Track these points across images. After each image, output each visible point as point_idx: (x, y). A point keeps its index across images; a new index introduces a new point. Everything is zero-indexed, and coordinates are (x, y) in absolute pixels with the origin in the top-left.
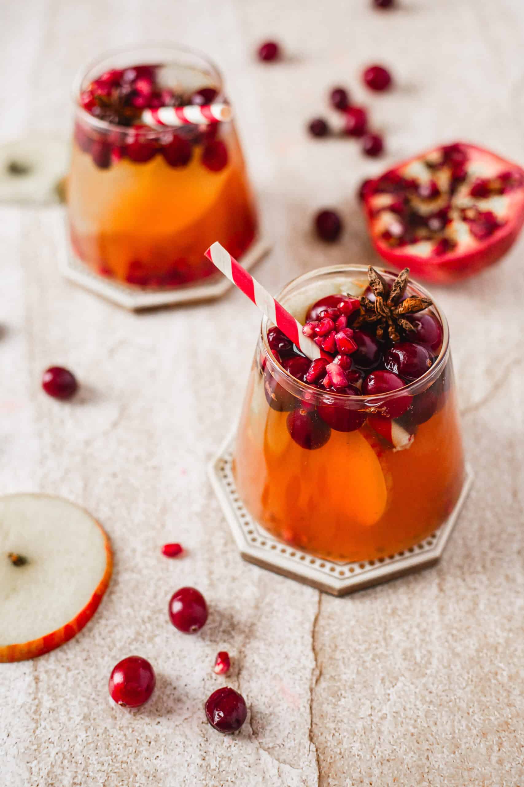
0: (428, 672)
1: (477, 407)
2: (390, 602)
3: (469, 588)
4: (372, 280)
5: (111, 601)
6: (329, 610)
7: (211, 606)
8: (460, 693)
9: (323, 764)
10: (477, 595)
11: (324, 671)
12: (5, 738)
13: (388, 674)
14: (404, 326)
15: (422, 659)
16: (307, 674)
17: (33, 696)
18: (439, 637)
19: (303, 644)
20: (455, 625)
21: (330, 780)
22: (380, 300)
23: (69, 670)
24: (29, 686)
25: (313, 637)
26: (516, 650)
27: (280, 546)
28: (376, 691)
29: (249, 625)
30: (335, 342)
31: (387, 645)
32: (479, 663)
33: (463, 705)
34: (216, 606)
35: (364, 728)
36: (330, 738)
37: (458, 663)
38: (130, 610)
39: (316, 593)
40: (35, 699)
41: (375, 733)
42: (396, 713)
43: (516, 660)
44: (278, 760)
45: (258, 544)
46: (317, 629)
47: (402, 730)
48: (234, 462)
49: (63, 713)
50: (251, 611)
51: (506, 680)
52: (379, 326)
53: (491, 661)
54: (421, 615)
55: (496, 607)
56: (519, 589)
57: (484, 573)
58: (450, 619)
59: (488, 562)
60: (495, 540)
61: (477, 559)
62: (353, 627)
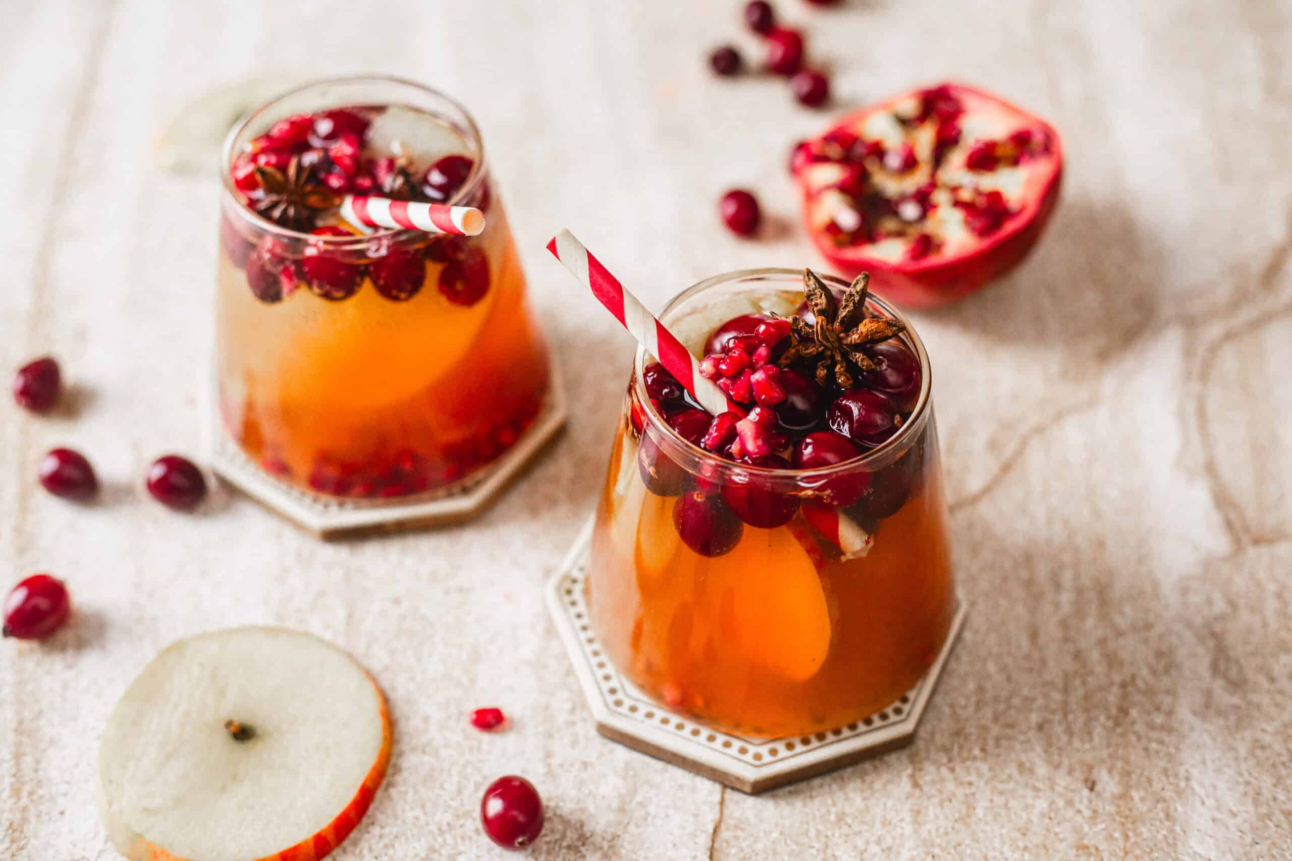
1: (974, 500)
2: (834, 804)
3: (960, 783)
4: (810, 291)
5: (390, 798)
6: (737, 815)
7: (547, 807)
10: (973, 794)
14: (860, 364)
20: (938, 841)
22: (822, 321)
25: (711, 857)
27: (660, 714)
29: (609, 837)
30: (750, 387)
34: (557, 807)
38: (418, 812)
39: (717, 787)
45: (624, 709)
46: (716, 846)
48: (587, 580)
50: (612, 816)
52: (820, 364)
54: (884, 824)
55: (1003, 812)
56: (1040, 785)
57: (984, 759)
58: (929, 832)
59: (991, 742)
60: (1002, 707)
61: (973, 738)
62: (775, 842)
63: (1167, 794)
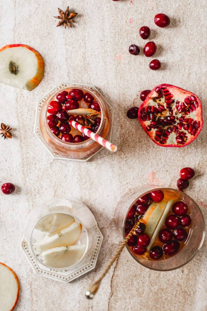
0: (143, 296)
6: (117, 274)
8: (150, 303)
11: (113, 293)
12: (24, 309)
13: (131, 296)
15: (141, 291)
16: (109, 294)
17: (31, 296)
18: (147, 285)
19: (108, 284)
20: (153, 281)
23: (41, 288)
24: (30, 293)
25: (111, 282)
26: (168, 291)
28: (127, 301)
31: (132, 286)
32: (157, 294)
37: (151, 294)
40: (31, 297)
42: (132, 308)
43: (168, 294)
46: (112, 280)
49: (39, 302)
51: (164, 300)
53: (161, 293)
54: (143, 277)
55: (165, 276)
58: (151, 279)
62: (123, 280)
63: (196, 275)
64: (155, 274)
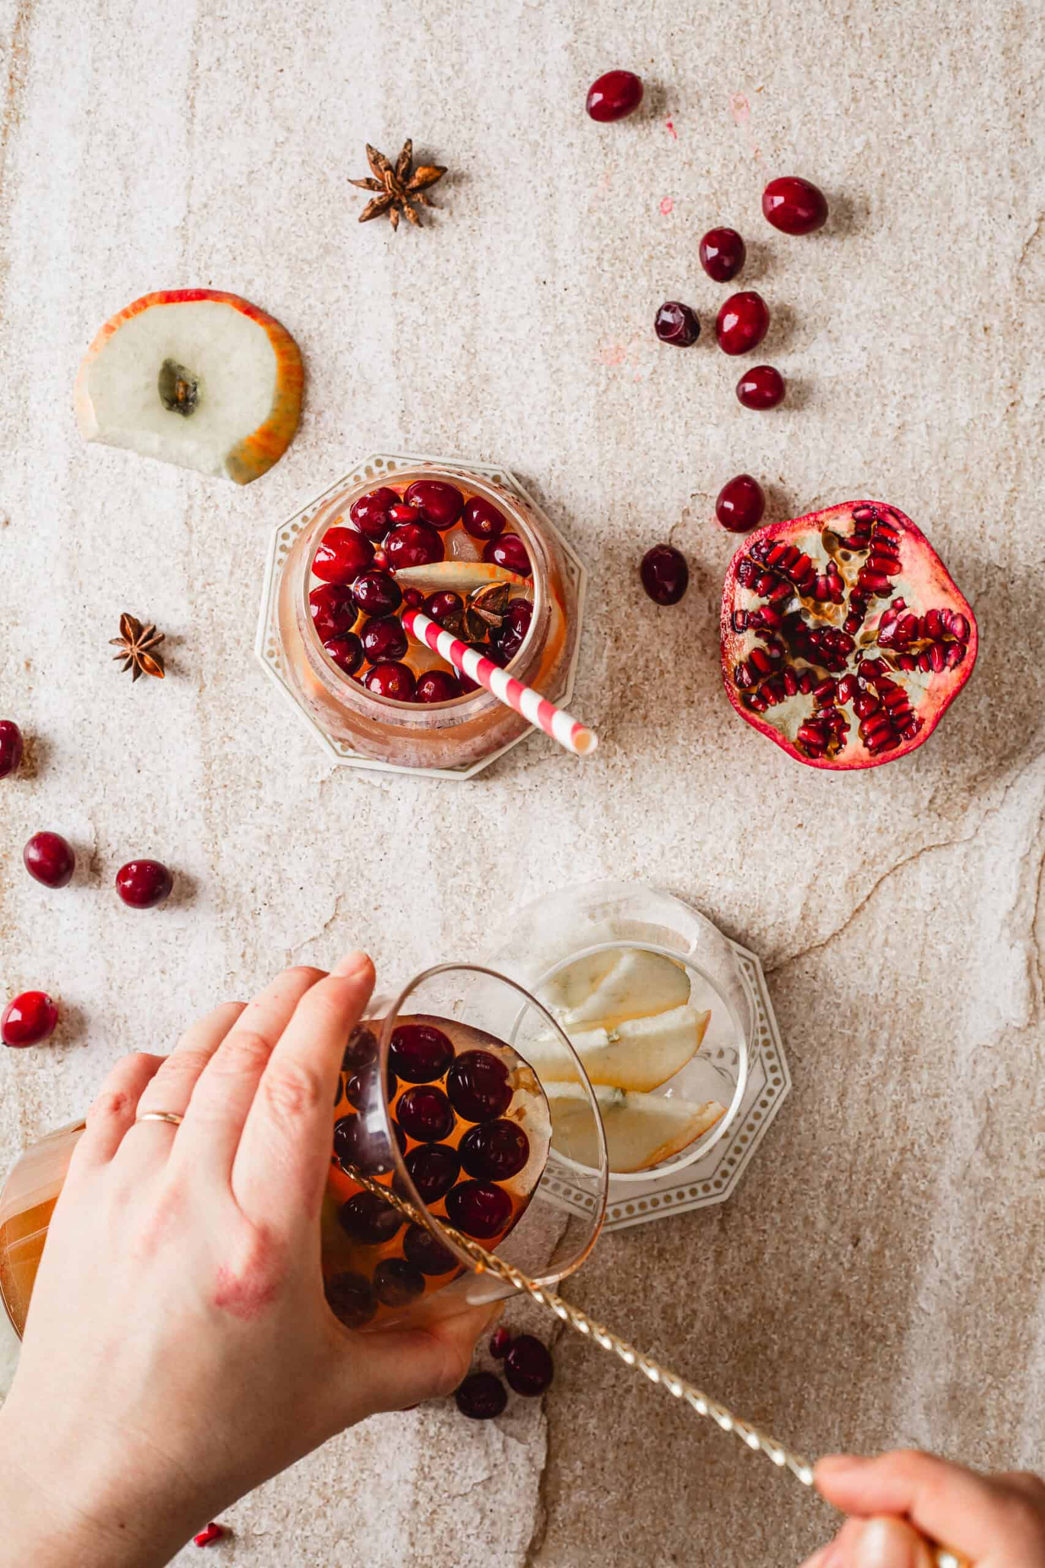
0: (689, 1337)
8: (719, 1367)
9: (554, 1441)
15: (684, 1319)
18: (708, 1294)
20: (731, 1279)
21: (559, 1461)
26: (795, 1319)
31: (646, 1297)
32: (749, 1331)
33: (720, 1383)
35: (604, 1401)
36: (564, 1410)
37: (725, 1329)
41: (615, 1409)
43: (792, 1332)
44: (504, 1431)
47: (646, 1407)
51: (775, 1356)
53: (764, 1330)
54: (693, 1262)
55: (784, 1259)
56: (817, 1238)
57: (779, 1210)
59: (787, 1195)
60: (803, 1163)
61: (774, 1190)
62: (609, 1270)
63: (912, 1255)
64: (743, 1248)
